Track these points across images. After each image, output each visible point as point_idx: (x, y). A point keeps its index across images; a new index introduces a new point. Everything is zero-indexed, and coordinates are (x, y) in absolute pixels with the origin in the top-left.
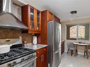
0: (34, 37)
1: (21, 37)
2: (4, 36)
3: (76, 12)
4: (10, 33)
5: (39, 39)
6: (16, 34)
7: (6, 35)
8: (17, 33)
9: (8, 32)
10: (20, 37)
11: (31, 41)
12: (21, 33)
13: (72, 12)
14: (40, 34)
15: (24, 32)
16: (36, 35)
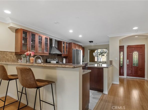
0: (63, 59)
1: (57, 58)
3: (92, 42)
5: (67, 60)
6: (55, 57)
11: (61, 61)
12: (57, 56)
13: (90, 42)
14: (67, 57)
15: (59, 55)
16: (64, 57)
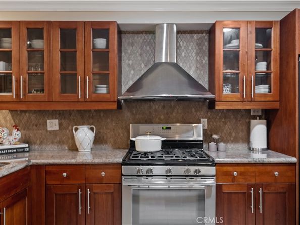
1: (204, 121)
2: (162, 117)
4: (176, 111)
6: (192, 112)
7: (167, 114)
8: (194, 110)
9: (170, 107)
10: (202, 120)
